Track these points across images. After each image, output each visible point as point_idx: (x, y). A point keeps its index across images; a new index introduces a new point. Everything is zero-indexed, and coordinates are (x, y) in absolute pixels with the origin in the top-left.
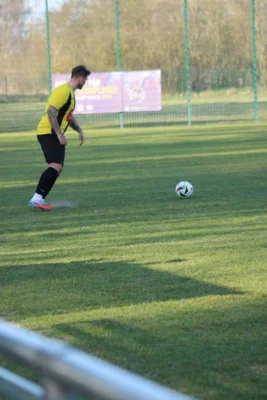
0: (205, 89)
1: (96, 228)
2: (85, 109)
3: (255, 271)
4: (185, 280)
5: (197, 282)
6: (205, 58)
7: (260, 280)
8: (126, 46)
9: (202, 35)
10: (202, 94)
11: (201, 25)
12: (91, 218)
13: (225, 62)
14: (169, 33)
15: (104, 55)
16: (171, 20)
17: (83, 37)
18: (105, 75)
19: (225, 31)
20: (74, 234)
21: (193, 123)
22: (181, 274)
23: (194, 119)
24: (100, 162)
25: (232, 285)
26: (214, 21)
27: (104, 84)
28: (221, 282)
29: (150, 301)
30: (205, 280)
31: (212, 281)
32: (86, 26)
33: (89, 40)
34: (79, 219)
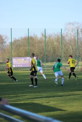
0: (49, 62)
1: (27, 94)
2: (20, 66)
3: (68, 106)
4: (51, 107)
5: (54, 108)
6: (49, 55)
7: (70, 108)
8: (30, 51)
9: (48, 49)
10: (48, 63)
11: (48, 46)
12: (25, 92)
13: (54, 55)
14: (40, 48)
15: (24, 53)
16: (41, 45)
17: (19, 48)
18: (25, 58)
19: (54, 48)
20: (22, 96)
21: (46, 70)
22: (50, 106)
23: (47, 69)
24: (26, 79)
25: (63, 109)
26: (51, 45)
27: (25, 60)
28: (60, 108)
29: (44, 112)
30: (56, 107)
31: (58, 108)
32: (20, 46)
33: (20, 49)
34: (22, 92)
